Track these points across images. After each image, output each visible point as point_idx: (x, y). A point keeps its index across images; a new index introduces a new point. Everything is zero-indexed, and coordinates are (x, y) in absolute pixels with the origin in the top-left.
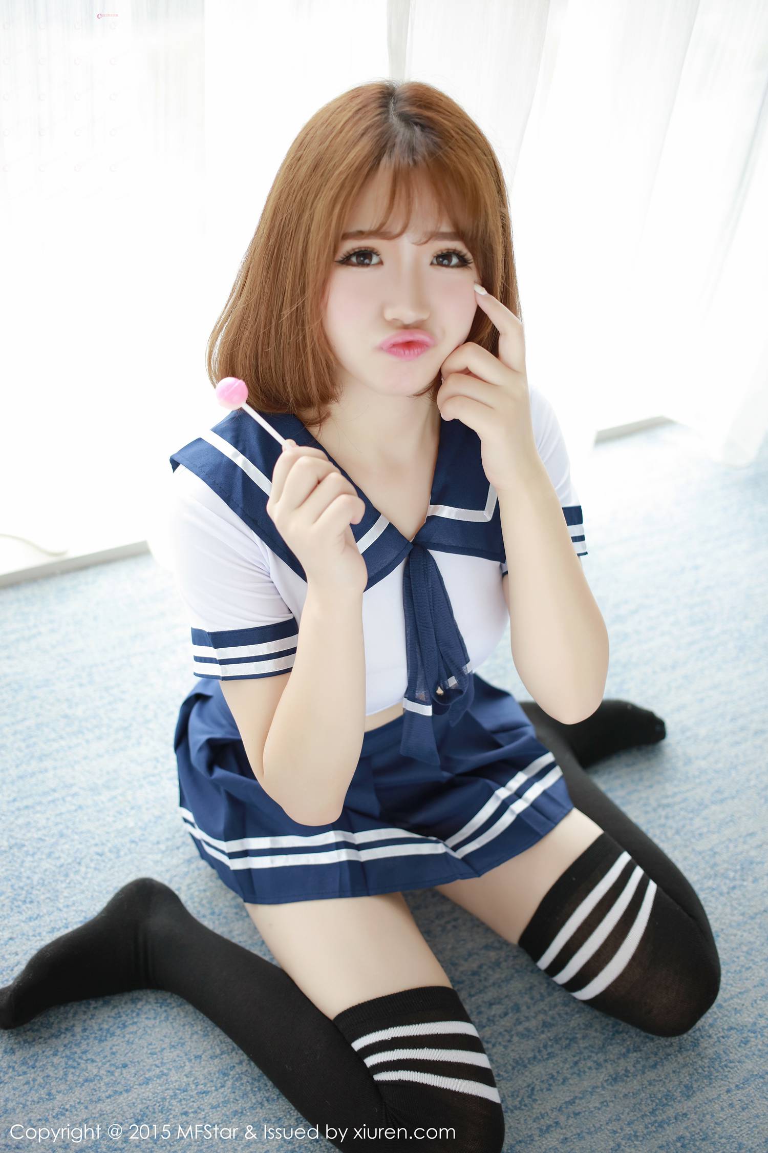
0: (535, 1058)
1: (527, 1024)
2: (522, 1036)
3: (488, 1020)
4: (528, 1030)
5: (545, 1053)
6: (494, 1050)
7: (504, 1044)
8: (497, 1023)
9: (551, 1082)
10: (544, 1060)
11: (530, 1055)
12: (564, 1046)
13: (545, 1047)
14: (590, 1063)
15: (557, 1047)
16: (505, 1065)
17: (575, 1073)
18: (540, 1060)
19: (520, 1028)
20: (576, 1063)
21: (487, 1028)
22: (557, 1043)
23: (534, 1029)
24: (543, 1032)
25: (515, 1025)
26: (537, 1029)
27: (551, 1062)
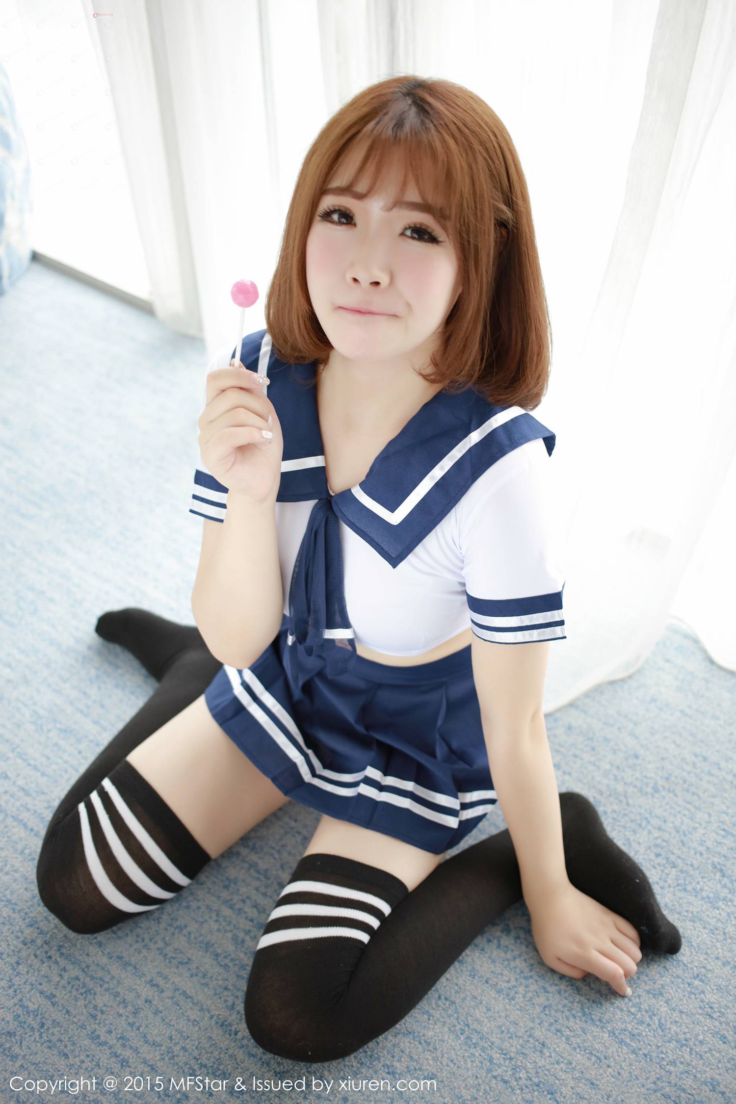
0: (217, 955)
1: (247, 938)
2: (235, 939)
3: (240, 910)
4: (243, 941)
5: (227, 961)
6: (212, 923)
7: (221, 928)
8: (239, 917)
9: (200, 975)
10: (218, 963)
11: (219, 951)
12: (238, 974)
13: (232, 960)
14: (231, 1000)
15: (236, 969)
16: (201, 935)
17: (216, 990)
18: (217, 959)
19: (241, 935)
20: (226, 989)
21: (230, 911)
22: (239, 969)
23: (246, 946)
24: (246, 954)
25: (244, 931)
26: (247, 949)
27: (218, 969)
